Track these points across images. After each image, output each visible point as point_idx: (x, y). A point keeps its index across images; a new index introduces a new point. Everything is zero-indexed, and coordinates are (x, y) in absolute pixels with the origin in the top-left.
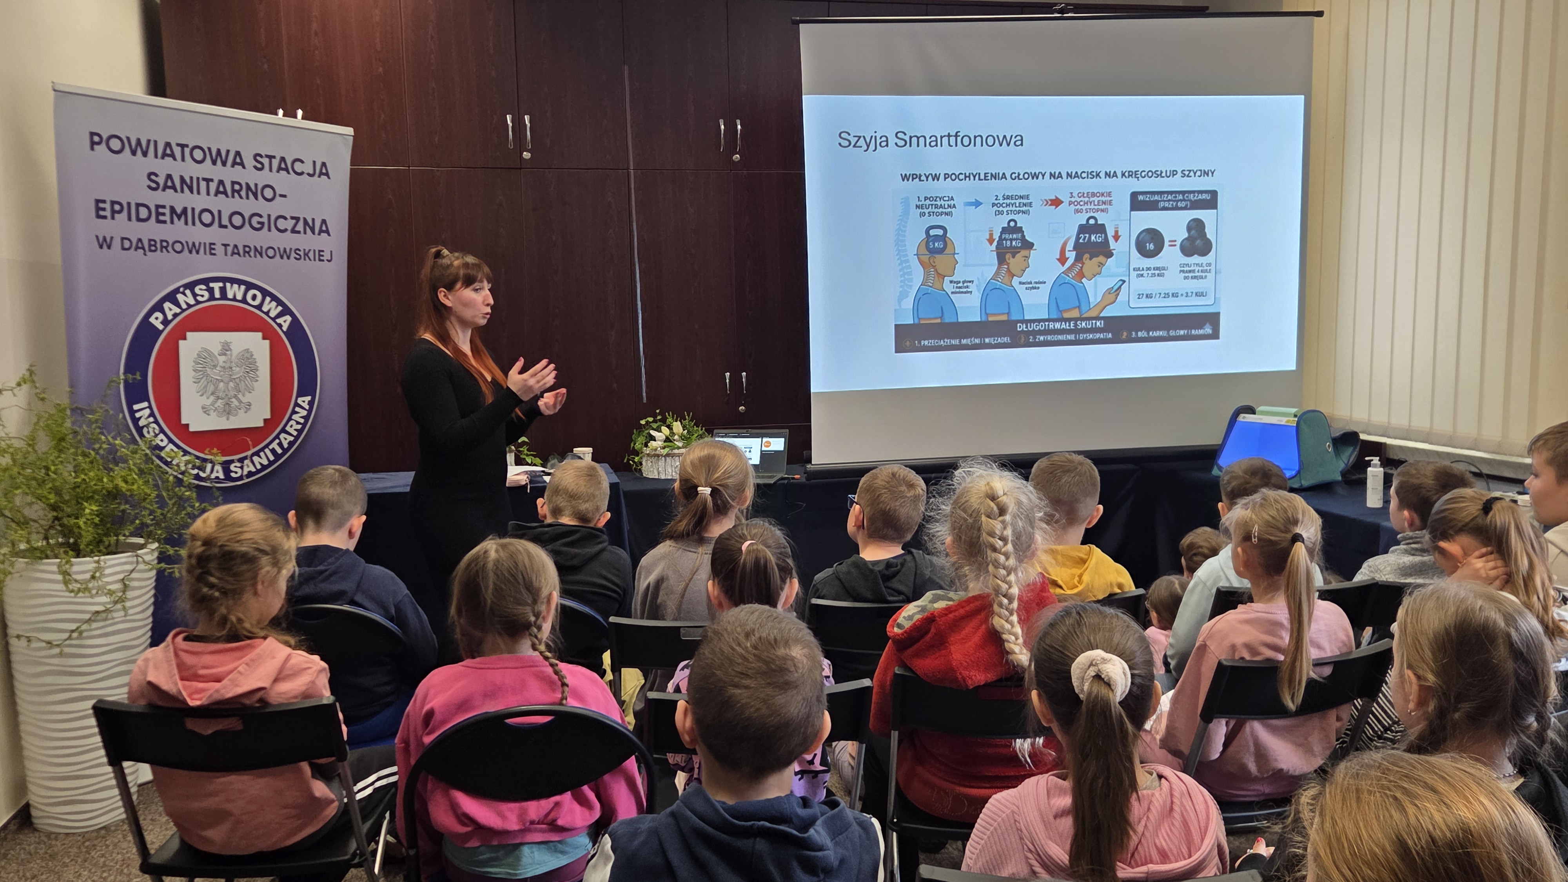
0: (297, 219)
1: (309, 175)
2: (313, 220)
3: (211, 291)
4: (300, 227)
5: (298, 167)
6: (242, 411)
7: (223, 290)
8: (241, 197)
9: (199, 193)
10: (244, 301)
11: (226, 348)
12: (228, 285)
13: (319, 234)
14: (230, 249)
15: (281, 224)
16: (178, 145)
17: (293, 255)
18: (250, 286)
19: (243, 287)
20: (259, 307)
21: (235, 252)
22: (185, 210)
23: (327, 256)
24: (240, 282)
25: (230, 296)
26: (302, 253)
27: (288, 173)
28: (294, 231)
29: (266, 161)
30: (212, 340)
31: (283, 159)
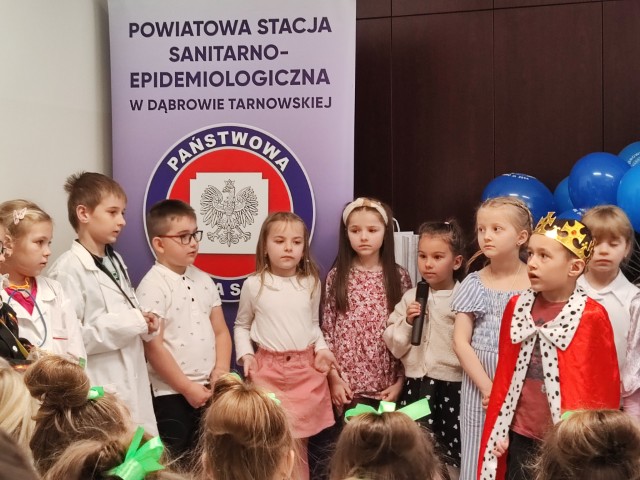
0: (297, 72)
1: (309, 31)
2: (312, 71)
3: (218, 139)
4: (300, 78)
5: (299, 26)
6: (243, 239)
7: (229, 138)
8: (246, 59)
9: (210, 59)
10: (247, 145)
11: (229, 186)
12: (233, 133)
13: (318, 83)
14: (235, 103)
15: (282, 78)
16: (195, 23)
17: (292, 103)
18: (252, 133)
19: (246, 135)
20: (260, 151)
21: (241, 104)
22: (198, 74)
23: (325, 102)
24: (243, 130)
25: (235, 142)
26: (300, 102)
27: (290, 32)
28: (293, 82)
29: (269, 25)
30: (217, 179)
31: (285, 21)
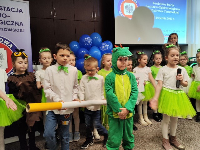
0: (13, 22)
1: (16, 12)
2: (18, 22)
4: (14, 24)
5: (13, 10)
13: (20, 25)
15: (8, 23)
17: (12, 30)
20: (3, 42)
23: (22, 30)
26: (15, 30)
27: (10, 11)
28: (12, 25)
29: (3, 8)
31: (8, 8)
